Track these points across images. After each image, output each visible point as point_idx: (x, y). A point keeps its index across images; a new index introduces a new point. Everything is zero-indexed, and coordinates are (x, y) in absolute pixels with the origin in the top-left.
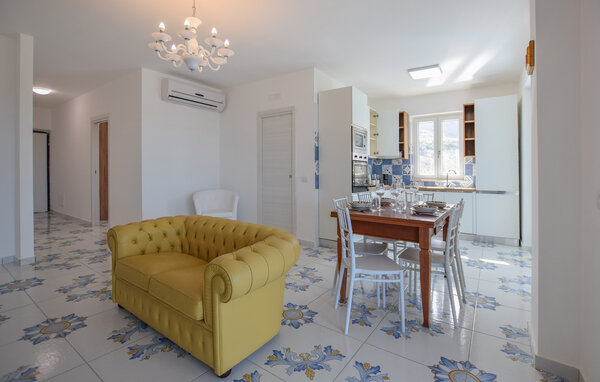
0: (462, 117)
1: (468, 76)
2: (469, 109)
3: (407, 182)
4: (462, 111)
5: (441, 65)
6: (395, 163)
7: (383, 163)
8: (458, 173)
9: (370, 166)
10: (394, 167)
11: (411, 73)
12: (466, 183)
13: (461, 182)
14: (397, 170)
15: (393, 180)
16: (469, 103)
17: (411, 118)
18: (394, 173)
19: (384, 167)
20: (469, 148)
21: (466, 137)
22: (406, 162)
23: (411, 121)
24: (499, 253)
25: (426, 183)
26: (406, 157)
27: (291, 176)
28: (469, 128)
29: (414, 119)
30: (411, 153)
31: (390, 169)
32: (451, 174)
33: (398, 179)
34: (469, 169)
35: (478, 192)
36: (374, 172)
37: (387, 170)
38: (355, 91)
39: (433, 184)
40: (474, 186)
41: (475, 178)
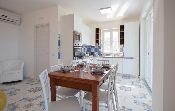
0: (119, 30)
1: (121, 14)
2: (122, 27)
3: (100, 54)
4: (119, 28)
5: (112, 7)
6: (96, 47)
7: (91, 48)
8: (118, 51)
9: (86, 49)
10: (95, 49)
11: (100, 11)
12: (120, 55)
13: (119, 54)
14: (96, 50)
15: (95, 54)
16: (122, 25)
17: (102, 30)
18: (95, 51)
19: (92, 49)
20: (122, 42)
21: (121, 37)
22: (100, 47)
23: (102, 31)
24: (132, 82)
25: (107, 55)
26: (99, 45)
27: (48, 53)
28: (122, 34)
29: (103, 31)
30: (101, 43)
31: (94, 50)
32: (116, 51)
33: (97, 54)
34: (122, 49)
35: (124, 58)
36: (88, 51)
37: (93, 50)
38: (75, 16)
39: (109, 55)
40: (123, 56)
41: (123, 53)
